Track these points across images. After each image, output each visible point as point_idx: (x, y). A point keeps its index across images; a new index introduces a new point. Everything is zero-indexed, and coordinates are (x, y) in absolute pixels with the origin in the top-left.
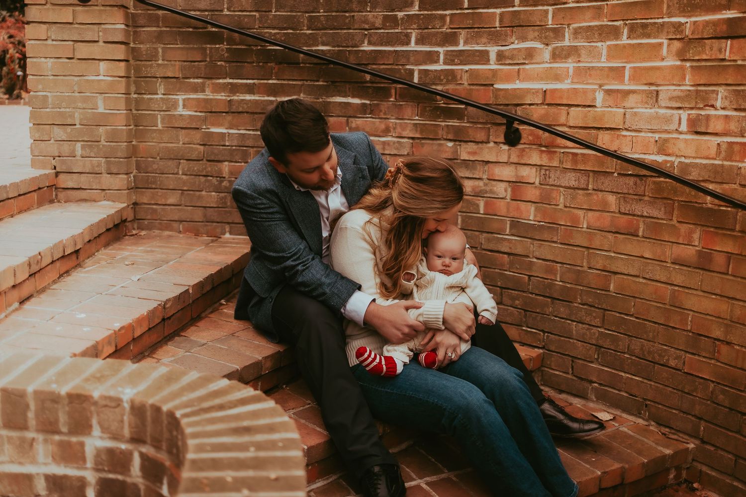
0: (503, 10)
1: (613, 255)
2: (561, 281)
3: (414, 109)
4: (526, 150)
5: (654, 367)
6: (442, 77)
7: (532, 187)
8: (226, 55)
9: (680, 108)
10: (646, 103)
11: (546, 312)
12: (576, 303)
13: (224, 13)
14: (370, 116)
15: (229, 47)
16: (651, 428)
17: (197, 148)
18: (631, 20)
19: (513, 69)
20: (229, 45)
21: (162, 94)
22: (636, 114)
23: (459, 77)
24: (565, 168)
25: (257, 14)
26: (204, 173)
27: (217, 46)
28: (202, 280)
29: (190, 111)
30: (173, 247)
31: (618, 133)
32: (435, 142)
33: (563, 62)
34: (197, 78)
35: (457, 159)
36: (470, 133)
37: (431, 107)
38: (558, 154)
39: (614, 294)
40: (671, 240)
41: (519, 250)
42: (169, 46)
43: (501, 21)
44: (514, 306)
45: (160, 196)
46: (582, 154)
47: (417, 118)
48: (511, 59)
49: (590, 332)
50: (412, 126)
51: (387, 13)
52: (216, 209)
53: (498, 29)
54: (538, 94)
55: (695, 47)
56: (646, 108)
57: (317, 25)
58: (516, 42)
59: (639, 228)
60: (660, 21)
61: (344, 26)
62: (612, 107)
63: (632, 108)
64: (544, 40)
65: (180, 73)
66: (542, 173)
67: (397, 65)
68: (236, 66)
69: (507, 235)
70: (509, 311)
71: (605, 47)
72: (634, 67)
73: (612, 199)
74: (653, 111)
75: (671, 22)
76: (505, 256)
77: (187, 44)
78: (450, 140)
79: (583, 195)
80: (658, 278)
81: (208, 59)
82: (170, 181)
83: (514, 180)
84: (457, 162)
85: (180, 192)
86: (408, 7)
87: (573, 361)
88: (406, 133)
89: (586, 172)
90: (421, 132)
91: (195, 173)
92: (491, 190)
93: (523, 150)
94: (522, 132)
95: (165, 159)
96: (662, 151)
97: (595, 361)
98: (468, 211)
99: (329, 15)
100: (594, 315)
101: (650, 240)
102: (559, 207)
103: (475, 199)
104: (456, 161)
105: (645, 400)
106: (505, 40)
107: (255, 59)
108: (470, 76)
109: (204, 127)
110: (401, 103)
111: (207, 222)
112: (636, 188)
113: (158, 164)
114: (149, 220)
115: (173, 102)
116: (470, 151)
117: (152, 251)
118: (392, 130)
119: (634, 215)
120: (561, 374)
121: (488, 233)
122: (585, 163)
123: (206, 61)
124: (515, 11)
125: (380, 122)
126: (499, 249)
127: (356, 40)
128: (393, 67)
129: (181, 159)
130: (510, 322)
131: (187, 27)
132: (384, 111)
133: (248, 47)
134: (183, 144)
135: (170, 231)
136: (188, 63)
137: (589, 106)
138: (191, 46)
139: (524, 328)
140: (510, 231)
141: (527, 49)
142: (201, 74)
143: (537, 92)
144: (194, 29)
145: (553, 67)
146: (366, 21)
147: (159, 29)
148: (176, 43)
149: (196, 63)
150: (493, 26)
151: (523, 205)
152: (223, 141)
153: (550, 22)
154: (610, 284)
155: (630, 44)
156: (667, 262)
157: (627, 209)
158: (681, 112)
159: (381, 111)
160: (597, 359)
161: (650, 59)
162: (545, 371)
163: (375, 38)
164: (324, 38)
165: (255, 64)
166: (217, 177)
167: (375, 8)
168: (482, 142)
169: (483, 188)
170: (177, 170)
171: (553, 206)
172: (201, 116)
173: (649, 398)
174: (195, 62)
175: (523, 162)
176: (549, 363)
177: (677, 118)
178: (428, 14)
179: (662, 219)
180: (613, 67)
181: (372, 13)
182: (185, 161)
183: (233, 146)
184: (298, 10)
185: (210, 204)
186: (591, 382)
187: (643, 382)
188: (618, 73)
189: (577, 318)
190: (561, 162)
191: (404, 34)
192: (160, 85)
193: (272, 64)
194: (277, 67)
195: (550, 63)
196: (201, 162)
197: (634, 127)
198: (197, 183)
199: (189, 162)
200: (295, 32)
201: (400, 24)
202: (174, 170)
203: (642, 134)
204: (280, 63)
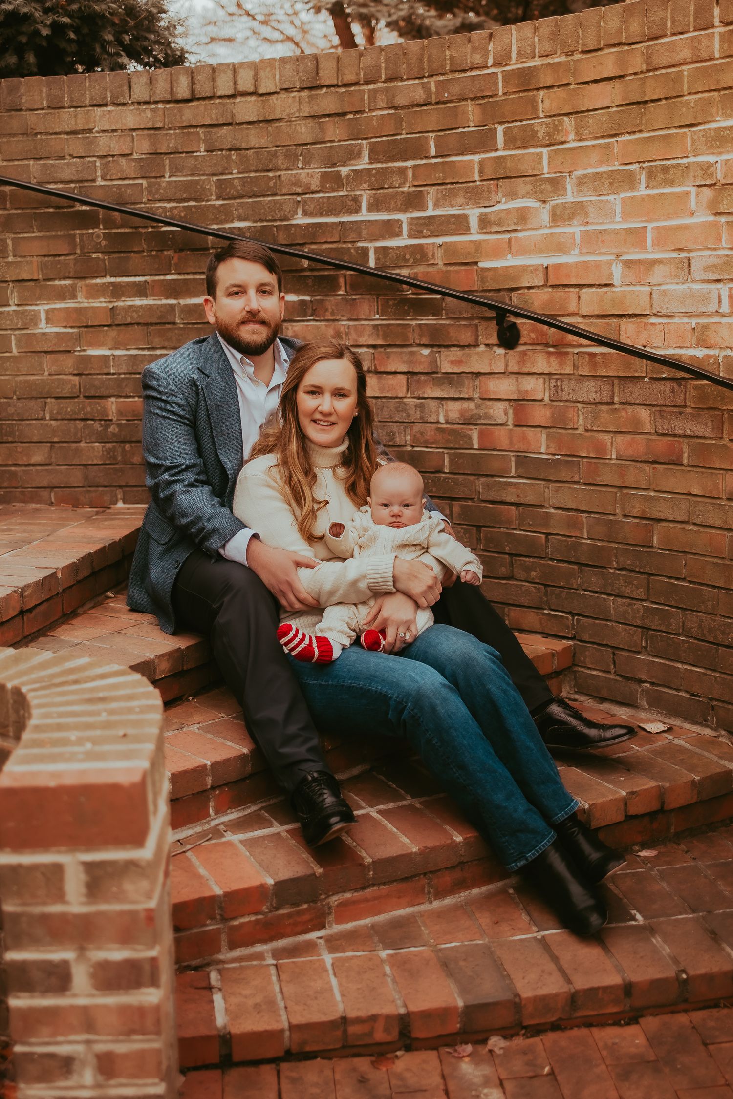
0: (483, 156)
1: (653, 494)
2: (589, 539)
3: (372, 304)
4: (529, 353)
5: (717, 650)
6: (408, 257)
7: (540, 405)
8: (104, 243)
9: (718, 281)
10: (677, 276)
11: (572, 584)
12: (611, 568)
13: (98, 183)
14: (312, 318)
15: (107, 231)
16: (721, 739)
17: (70, 380)
18: (649, 161)
19: (502, 239)
20: (108, 229)
21: (16, 305)
22: (665, 292)
23: (430, 255)
24: (581, 375)
25: (144, 182)
26: (82, 416)
27: (90, 231)
28: (75, 561)
29: (56, 327)
30: (39, 524)
31: (645, 320)
32: (405, 350)
33: (566, 225)
34: (65, 278)
35: (437, 373)
36: (451, 334)
37: (395, 300)
38: (570, 356)
39: (659, 551)
40: (723, 467)
41: (530, 499)
42: (21, 236)
43: (481, 172)
44: (530, 580)
45: (21, 453)
46: (601, 353)
47: (377, 317)
48: (499, 225)
49: (633, 609)
50: (371, 328)
51: (327, 170)
52: (102, 467)
53: (478, 183)
54: (537, 272)
55: (729, 195)
56: (677, 283)
57: (230, 192)
58: (504, 200)
59: (683, 453)
60: (685, 161)
61: (267, 191)
62: (634, 285)
63: (660, 285)
64: (540, 196)
65: (40, 272)
66: (552, 385)
67: (345, 242)
68: (119, 258)
69: (513, 477)
70: (523, 589)
71: (618, 202)
72: (658, 228)
73: (644, 414)
74: (685, 286)
75: (697, 163)
76: (513, 507)
77: (48, 231)
78: (426, 346)
79: (607, 412)
80: (711, 522)
81: (78, 251)
82: (33, 430)
83: (516, 398)
84: (437, 377)
85: (49, 445)
86: (354, 159)
87: (614, 654)
88: (364, 339)
89: (609, 378)
90: (385, 337)
91: (68, 417)
92: (486, 413)
93: (524, 353)
94: (520, 328)
95: (25, 398)
96: (702, 343)
97: (643, 650)
98: (457, 446)
99: (245, 177)
100: (636, 582)
101: (698, 470)
102: (578, 432)
103: (466, 429)
104: (436, 375)
105: (711, 699)
106: (489, 199)
107: (145, 246)
108: (445, 251)
109: (78, 349)
110: (354, 297)
111: (90, 487)
112: (674, 398)
113: (15, 406)
114: (6, 488)
115: (32, 315)
116: (454, 359)
117: (10, 530)
118: (344, 336)
119: (675, 436)
120: (600, 674)
121: (487, 476)
122: (606, 367)
123: (75, 253)
124: (499, 158)
125: (326, 326)
126: (504, 498)
127: (286, 211)
128: (340, 245)
129: (47, 398)
130: (526, 604)
131: (47, 207)
132: (330, 310)
133: (134, 230)
134: (50, 375)
135: (37, 503)
136: (50, 259)
137: (606, 285)
138: (54, 233)
139: (546, 611)
140: (516, 472)
141: (518, 209)
142: (70, 272)
143: (536, 270)
144: (56, 209)
145: (555, 233)
146: (297, 183)
147: (6, 212)
148: (32, 230)
149: (62, 258)
150: (471, 180)
151: (530, 432)
152: (106, 367)
153: (546, 170)
154: (653, 536)
155: (649, 195)
156: (721, 499)
157: (665, 427)
158: (720, 285)
159: (327, 310)
160: (646, 647)
161: (675, 216)
162: (579, 671)
163: (312, 206)
164: (241, 211)
165: (145, 254)
166: (100, 420)
167: (309, 163)
168: (469, 346)
169: (475, 412)
170: (42, 413)
171: (570, 431)
172: (73, 333)
173: (715, 696)
174: (59, 255)
175: (526, 370)
176: (582, 659)
177: (716, 296)
178: (382, 168)
179: (710, 438)
180: (630, 228)
181: (306, 171)
182: (53, 400)
183: (120, 374)
184: (201, 173)
185: (93, 461)
186: (641, 681)
187: (706, 674)
188: (637, 236)
189: (614, 590)
190: (575, 367)
191: (351, 199)
192: (12, 292)
193: (169, 252)
194: (176, 256)
195: (550, 227)
196: (76, 400)
197: (664, 312)
198: (72, 430)
199: (59, 401)
200: (199, 204)
201: (345, 184)
202: (38, 414)
203: (676, 320)
204: (181, 250)
